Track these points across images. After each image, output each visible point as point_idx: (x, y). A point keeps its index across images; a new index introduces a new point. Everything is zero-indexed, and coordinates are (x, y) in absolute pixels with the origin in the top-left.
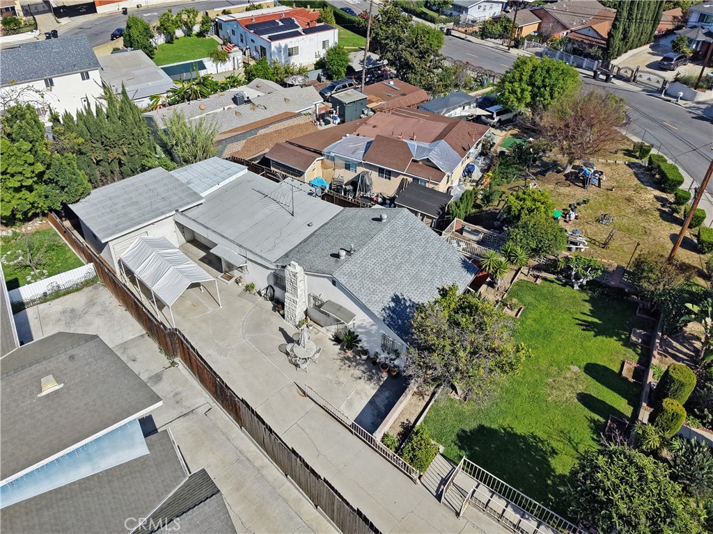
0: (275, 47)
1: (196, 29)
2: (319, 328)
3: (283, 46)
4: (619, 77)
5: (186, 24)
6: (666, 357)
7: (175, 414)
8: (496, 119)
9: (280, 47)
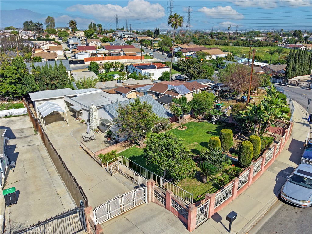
0: (144, 72)
1: (119, 69)
2: (102, 133)
3: (147, 72)
4: (291, 84)
5: (114, 67)
6: (238, 140)
7: (26, 145)
8: (220, 89)
9: (146, 72)
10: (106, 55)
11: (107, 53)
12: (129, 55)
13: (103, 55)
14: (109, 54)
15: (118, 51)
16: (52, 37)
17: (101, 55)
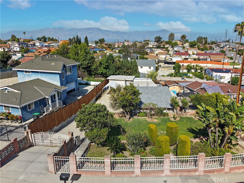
1: (199, 71)
5: (195, 68)
9: (217, 75)
10: (195, 59)
11: (197, 58)
12: (214, 61)
13: (192, 60)
14: (198, 59)
15: (206, 57)
16: (167, 46)
17: (191, 60)
